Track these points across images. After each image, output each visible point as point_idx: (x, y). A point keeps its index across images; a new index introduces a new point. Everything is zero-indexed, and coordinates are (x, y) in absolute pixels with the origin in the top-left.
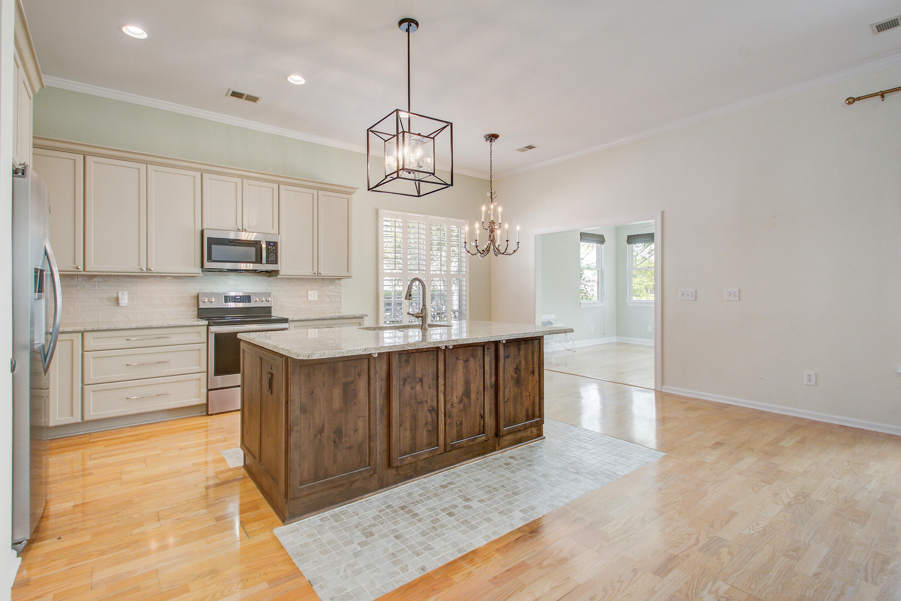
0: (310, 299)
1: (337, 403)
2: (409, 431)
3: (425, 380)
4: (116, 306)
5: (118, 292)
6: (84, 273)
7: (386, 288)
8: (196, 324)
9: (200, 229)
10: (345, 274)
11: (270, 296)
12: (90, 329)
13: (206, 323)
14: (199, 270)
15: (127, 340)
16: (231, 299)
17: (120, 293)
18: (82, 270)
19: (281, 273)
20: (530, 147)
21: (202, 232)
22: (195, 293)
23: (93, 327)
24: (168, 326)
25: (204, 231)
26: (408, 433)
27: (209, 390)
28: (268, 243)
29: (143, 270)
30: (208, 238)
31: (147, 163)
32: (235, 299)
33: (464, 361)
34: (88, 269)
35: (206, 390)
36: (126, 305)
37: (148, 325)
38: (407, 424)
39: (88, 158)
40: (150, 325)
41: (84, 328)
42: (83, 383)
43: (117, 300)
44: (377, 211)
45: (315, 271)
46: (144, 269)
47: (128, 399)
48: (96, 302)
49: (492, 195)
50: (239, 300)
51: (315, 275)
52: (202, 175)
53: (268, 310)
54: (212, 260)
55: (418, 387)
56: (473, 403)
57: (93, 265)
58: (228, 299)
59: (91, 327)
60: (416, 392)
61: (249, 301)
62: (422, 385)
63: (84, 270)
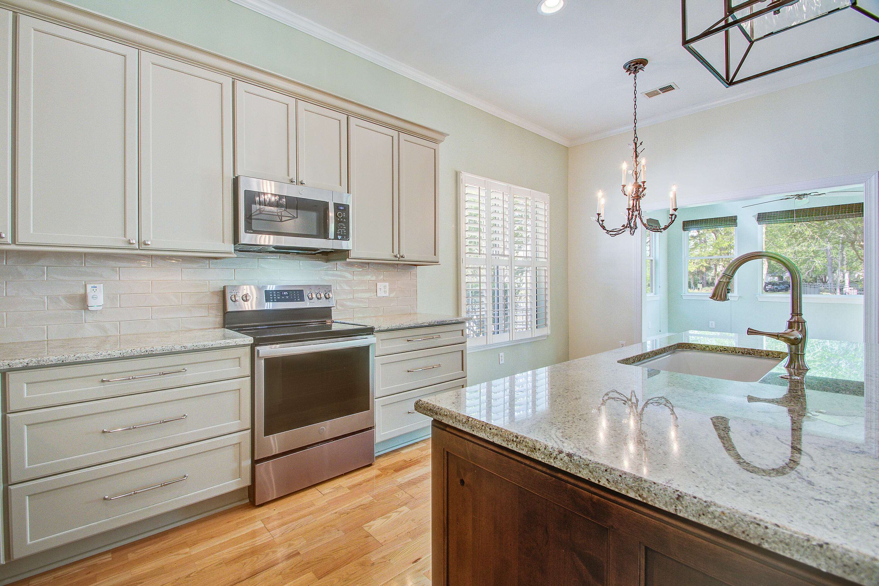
0: (379, 295)
4: (83, 311)
5: (86, 285)
6: (13, 247)
7: (468, 279)
8: (234, 344)
9: (232, 177)
10: (432, 258)
11: (330, 291)
12: (20, 366)
13: (249, 340)
14: (231, 247)
15: (103, 381)
16: (275, 295)
17: (89, 287)
18: (9, 241)
19: (352, 255)
20: (669, 88)
21: (236, 182)
22: (219, 286)
23: (26, 361)
24: (183, 349)
25: (239, 178)
27: (255, 462)
28: (337, 206)
29: (133, 244)
30: (246, 191)
31: (139, 46)
32: (282, 295)
34: (21, 238)
35: (249, 462)
36: (101, 308)
37: (143, 350)
39: (23, 19)
40: (147, 349)
41: (7, 362)
42: (8, 482)
43: (83, 300)
44: (457, 175)
45: (396, 252)
46: (134, 242)
47: (106, 501)
48: (44, 302)
49: (636, 148)
50: (287, 297)
51: (396, 258)
52: (233, 83)
53: (326, 312)
54: (252, 230)
57: (32, 232)
58: (271, 295)
59: (22, 361)
61: (302, 299)
63: (14, 240)
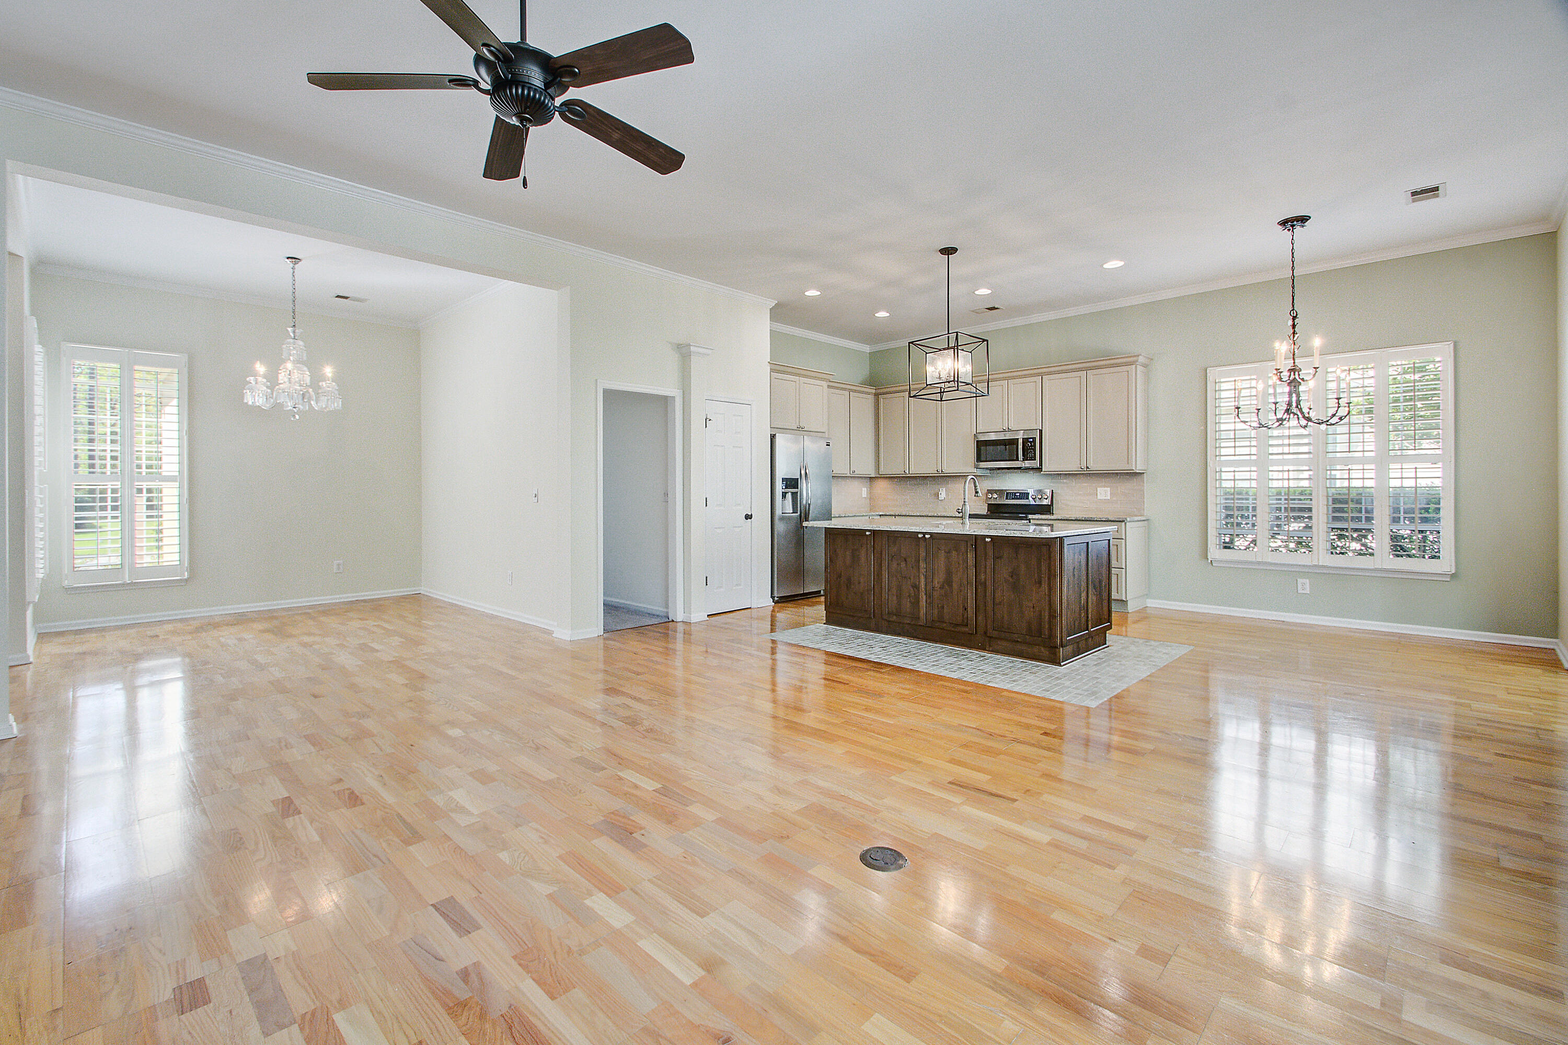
1: (848, 562)
2: (895, 597)
3: (909, 560)
9: (975, 434)
10: (1124, 466)
14: (975, 470)
16: (1012, 496)
19: (1044, 469)
21: (975, 436)
26: (895, 598)
30: (977, 441)
32: (1016, 496)
33: (945, 552)
36: (944, 499)
38: (894, 591)
44: (1205, 372)
45: (1083, 464)
50: (1019, 497)
51: (1082, 469)
55: (903, 564)
56: (955, 592)
58: (1009, 496)
60: (901, 568)
61: (1028, 498)
62: (906, 564)
63: (908, 473)
